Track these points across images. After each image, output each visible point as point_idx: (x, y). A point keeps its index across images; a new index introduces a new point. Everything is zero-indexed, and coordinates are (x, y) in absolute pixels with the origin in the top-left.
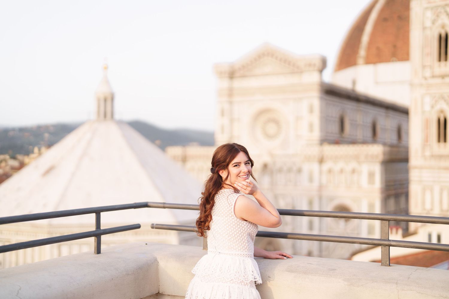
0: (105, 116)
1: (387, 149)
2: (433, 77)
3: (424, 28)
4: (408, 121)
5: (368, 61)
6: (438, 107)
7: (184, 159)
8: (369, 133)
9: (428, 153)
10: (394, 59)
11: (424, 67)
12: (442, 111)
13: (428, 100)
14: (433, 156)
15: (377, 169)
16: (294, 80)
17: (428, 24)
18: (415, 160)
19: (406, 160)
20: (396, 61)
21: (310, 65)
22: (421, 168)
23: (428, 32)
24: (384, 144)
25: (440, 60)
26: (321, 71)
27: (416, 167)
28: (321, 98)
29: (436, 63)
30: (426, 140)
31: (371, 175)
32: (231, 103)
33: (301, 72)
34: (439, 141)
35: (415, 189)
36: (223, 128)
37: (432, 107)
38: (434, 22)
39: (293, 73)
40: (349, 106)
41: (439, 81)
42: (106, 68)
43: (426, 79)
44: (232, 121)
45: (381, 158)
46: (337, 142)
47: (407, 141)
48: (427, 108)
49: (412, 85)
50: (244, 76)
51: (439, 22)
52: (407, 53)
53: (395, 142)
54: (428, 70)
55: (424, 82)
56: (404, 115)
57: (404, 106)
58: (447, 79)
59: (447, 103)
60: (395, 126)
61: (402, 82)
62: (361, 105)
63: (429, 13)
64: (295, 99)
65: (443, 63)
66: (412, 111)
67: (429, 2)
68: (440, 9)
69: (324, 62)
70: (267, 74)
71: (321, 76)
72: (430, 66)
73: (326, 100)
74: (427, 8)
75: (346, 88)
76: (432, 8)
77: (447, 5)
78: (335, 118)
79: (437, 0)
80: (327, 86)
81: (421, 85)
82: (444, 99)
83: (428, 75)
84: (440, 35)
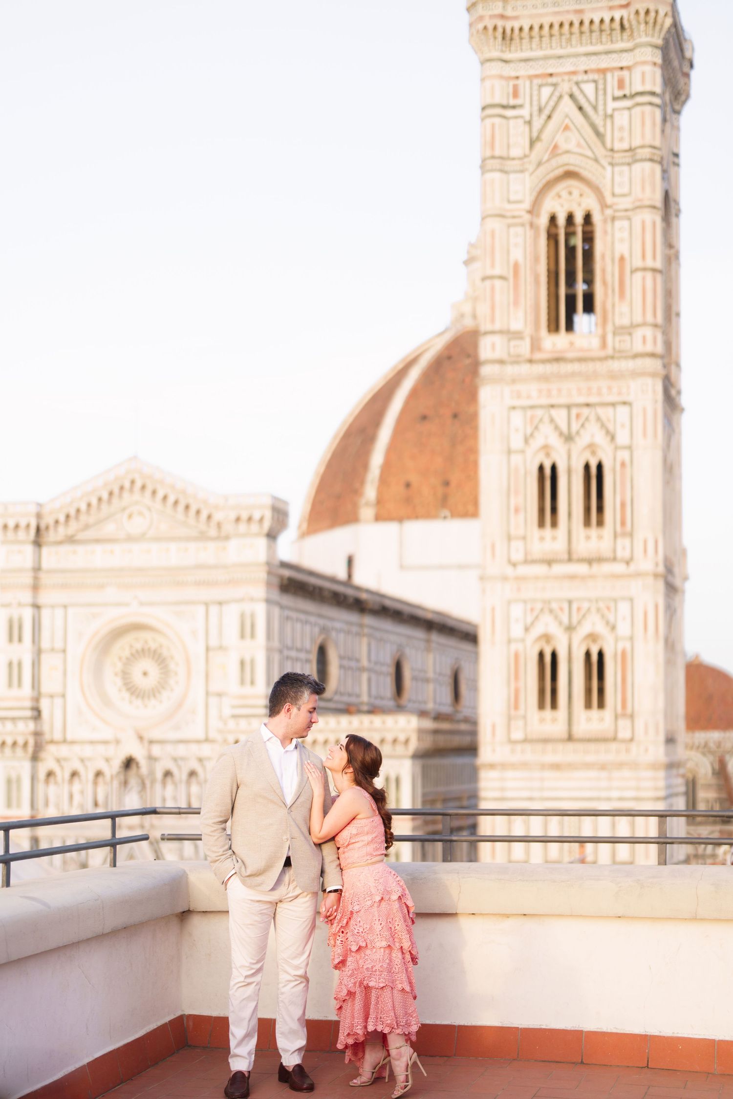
1: (428, 725)
2: (526, 562)
3: (509, 452)
4: (475, 660)
5: (384, 516)
6: (539, 630)
8: (388, 688)
9: (517, 735)
10: (445, 512)
11: (509, 538)
12: (547, 638)
13: (517, 611)
14: (527, 741)
15: (406, 771)
17: (517, 442)
18: (487, 753)
19: (472, 750)
20: (448, 517)
21: (248, 522)
22: (503, 767)
23: (516, 459)
24: (422, 714)
25: (541, 523)
26: (272, 536)
27: (491, 767)
28: (268, 601)
29: (535, 531)
30: (514, 703)
31: (391, 785)
32: (37, 607)
33: (227, 538)
34: (542, 705)
37: (527, 629)
38: (528, 439)
39: (202, 537)
40: (341, 618)
41: (540, 570)
43: (514, 565)
44: (38, 652)
45: (414, 746)
47: (475, 708)
48: (517, 631)
49: (482, 578)
50: (71, 541)
51: (538, 441)
52: (476, 503)
53: (446, 708)
54: (517, 545)
55: (509, 571)
56: (466, 646)
57: (468, 623)
58: (559, 569)
59: (561, 623)
60: (448, 672)
61: (461, 567)
62: (368, 620)
63: (517, 419)
64: (207, 604)
65: (548, 531)
66: (484, 637)
67: (519, 395)
68: (539, 413)
69: (280, 514)
70: (130, 539)
71: (271, 549)
72: (524, 538)
73: (282, 607)
74: (514, 408)
75: (333, 580)
76: (524, 408)
77: (552, 406)
78: (308, 652)
79: (533, 393)
80: (287, 573)
81: (505, 578)
82: (551, 611)
83: (517, 556)
84: (541, 468)
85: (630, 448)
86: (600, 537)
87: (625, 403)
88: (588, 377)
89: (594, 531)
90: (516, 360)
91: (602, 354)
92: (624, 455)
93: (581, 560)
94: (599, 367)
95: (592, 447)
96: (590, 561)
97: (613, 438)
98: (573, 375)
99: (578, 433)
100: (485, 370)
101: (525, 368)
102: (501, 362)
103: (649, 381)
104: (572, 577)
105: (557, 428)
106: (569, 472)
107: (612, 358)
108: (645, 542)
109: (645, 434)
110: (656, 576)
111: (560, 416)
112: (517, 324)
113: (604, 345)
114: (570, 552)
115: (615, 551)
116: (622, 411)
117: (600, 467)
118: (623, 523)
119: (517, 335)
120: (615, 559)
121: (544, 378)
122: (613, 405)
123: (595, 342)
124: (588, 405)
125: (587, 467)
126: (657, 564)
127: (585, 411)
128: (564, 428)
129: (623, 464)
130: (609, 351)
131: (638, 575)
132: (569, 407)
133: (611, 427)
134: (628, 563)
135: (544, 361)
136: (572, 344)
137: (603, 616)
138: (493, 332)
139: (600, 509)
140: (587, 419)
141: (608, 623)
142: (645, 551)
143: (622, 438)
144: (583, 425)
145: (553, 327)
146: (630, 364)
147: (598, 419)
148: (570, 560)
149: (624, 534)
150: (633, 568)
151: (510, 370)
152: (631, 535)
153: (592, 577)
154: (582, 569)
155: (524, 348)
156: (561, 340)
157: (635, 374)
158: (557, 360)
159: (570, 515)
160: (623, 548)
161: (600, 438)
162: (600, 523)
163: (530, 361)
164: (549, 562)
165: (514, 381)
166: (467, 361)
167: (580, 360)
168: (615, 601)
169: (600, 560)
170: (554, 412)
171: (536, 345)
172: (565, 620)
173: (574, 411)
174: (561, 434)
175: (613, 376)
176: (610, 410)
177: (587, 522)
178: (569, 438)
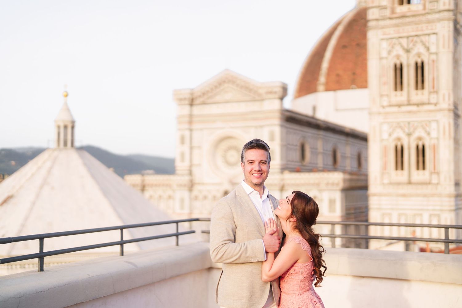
0: (65, 144)
1: (348, 177)
2: (391, 106)
3: (381, 58)
4: (367, 148)
5: (328, 89)
6: (395, 135)
7: (143, 188)
8: (330, 161)
9: (386, 181)
10: (354, 86)
11: (382, 96)
12: (399, 139)
13: (385, 127)
14: (391, 184)
15: (338, 196)
16: (255, 107)
17: (384, 54)
18: (374, 187)
19: (365, 188)
20: (355, 88)
21: (271, 93)
22: (379, 195)
23: (384, 62)
24: (344, 172)
25: (396, 89)
26: (282, 99)
27: (375, 195)
28: (282, 126)
29: (393, 93)
30: (385, 167)
31: (332, 202)
32: (191, 130)
33: (262, 100)
34: (397, 169)
35: (374, 216)
36: (183, 155)
37: (390, 135)
38: (389, 52)
39: (254, 100)
40: (310, 132)
41: (395, 109)
42: (66, 96)
43: (383, 107)
44: (191, 148)
45: (341, 185)
46: (298, 171)
47: (367, 169)
48: (385, 136)
49: (370, 114)
50: (204, 103)
51: (394, 53)
52: (366, 81)
53: (355, 169)
54: (385, 99)
55: (382, 110)
56: (363, 143)
57: (363, 133)
58: (404, 109)
59: (404, 132)
60: (355, 153)
61: (361, 109)
62: (322, 133)
63: (385, 44)
64: (256, 127)
65: (399, 93)
66: (371, 139)
67: (384, 34)
68: (394, 41)
69: (285, 90)
70: (227, 102)
71: (282, 104)
72: (387, 95)
73: (287, 128)
74: (383, 39)
75: (306, 116)
76: (388, 39)
77: (400, 37)
78: (296, 145)
79: (392, 32)
80: (288, 114)
81: (379, 113)
82: (400, 127)
83: (385, 103)
84: (396, 66)
85: (436, 54)
86: (423, 94)
87: (434, 34)
88: (416, 23)
89: (420, 92)
90: (384, 19)
91: (423, 12)
92: (434, 57)
93: (414, 105)
94: (423, 18)
95: (419, 55)
96: (418, 105)
97: (428, 49)
98: (409, 23)
99: (412, 49)
100: (371, 24)
101: (388, 22)
102: (377, 20)
103: (446, 23)
104: (410, 112)
105: (402, 46)
106: (408, 66)
107: (428, 13)
108: (444, 96)
109: (444, 47)
110: (449, 110)
111: (404, 42)
112: (384, 3)
113: (425, 8)
114: (409, 101)
115: (429, 99)
116: (433, 37)
117: (422, 63)
118: (434, 88)
119: (384, 8)
120: (429, 104)
121: (397, 26)
122: (429, 35)
123: (420, 7)
124: (416, 36)
125: (417, 64)
126: (449, 105)
127: (415, 38)
128: (406, 46)
129: (433, 61)
130: (427, 11)
131: (440, 110)
132: (408, 37)
133: (427, 44)
134: (436, 104)
135: (396, 18)
136: (409, 9)
137: (424, 129)
138: (373, 7)
139: (423, 81)
140: (416, 42)
141: (426, 131)
142: (444, 99)
143: (433, 49)
144: (414, 45)
145: (401, 3)
146: (437, 16)
147: (422, 42)
148: (409, 104)
149: (434, 92)
150: (438, 107)
151: (382, 23)
152: (437, 92)
153: (419, 111)
154: (414, 108)
155: (387, 13)
156: (405, 8)
157: (440, 20)
158: (403, 17)
159: (408, 85)
160: (433, 98)
161: (422, 50)
162: (423, 88)
163: (391, 18)
164: (399, 106)
165: (383, 27)
166: (363, 21)
167: (414, 16)
168: (430, 122)
169: (423, 104)
170: (401, 40)
171: (393, 12)
172: (407, 130)
173: (410, 39)
174: (404, 49)
175: (429, 22)
176: (427, 37)
177: (417, 88)
178: (408, 51)
